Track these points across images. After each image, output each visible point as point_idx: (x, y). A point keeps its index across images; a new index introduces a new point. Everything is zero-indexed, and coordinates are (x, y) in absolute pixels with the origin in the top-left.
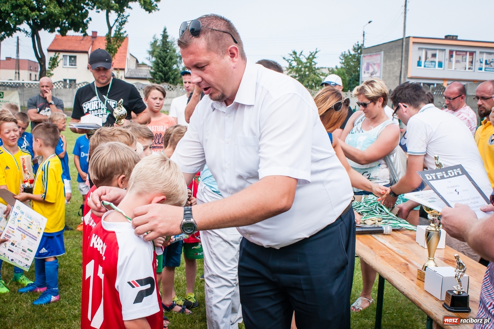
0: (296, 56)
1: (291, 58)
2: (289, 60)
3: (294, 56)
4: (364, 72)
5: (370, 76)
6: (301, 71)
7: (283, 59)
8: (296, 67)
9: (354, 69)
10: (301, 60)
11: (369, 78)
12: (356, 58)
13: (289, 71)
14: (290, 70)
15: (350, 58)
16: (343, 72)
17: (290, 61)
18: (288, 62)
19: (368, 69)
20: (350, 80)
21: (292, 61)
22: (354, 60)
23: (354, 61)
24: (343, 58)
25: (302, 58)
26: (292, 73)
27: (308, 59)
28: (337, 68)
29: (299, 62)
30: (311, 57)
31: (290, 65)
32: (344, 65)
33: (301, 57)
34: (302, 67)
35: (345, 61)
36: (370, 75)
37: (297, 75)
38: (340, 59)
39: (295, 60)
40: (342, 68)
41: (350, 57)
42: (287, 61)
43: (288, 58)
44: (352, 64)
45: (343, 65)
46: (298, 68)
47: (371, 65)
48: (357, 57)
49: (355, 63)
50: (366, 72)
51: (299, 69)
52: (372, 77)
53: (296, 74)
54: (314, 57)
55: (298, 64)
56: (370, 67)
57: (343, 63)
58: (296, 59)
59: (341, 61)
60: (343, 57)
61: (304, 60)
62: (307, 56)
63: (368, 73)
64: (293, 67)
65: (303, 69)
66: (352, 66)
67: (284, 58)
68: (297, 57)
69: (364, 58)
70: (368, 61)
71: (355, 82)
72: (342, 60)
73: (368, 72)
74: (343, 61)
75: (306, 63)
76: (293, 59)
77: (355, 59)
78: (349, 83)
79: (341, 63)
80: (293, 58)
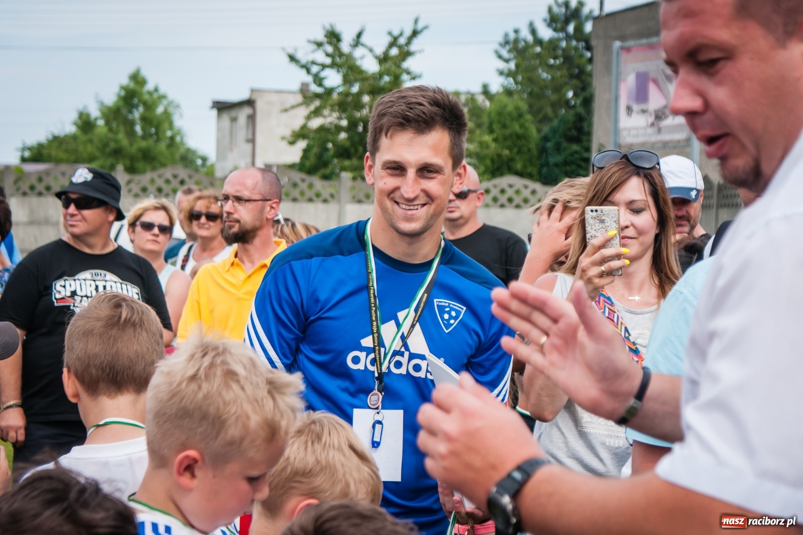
0: (337, 49)
1: (321, 57)
2: (313, 63)
3: (330, 49)
4: (629, 109)
5: (652, 125)
6: (359, 106)
7: (287, 59)
8: (341, 89)
9: (554, 97)
10: (359, 63)
11: (650, 130)
12: (560, 52)
13: (312, 107)
14: (317, 103)
15: (538, 55)
16: (517, 108)
17: (315, 69)
18: (308, 71)
19: (641, 95)
20: (546, 139)
21: (324, 66)
22: (552, 61)
23: (551, 67)
24: (512, 56)
25: (362, 58)
26: (326, 112)
27: (384, 59)
28: (486, 92)
29: (351, 71)
30: (394, 51)
31: (319, 81)
32: (516, 83)
33: (358, 52)
34: (360, 94)
35: (517, 66)
36: (651, 119)
37: (344, 123)
38: (500, 57)
39: (333, 65)
40: (508, 92)
41: (538, 49)
42: (304, 71)
43: (311, 57)
44: (545, 75)
45: (511, 80)
46: (347, 94)
47: (655, 82)
48: (564, 50)
49: (559, 74)
50: (636, 107)
51: (350, 99)
52: (659, 131)
53: (340, 118)
54: (405, 54)
55: (347, 81)
56: (652, 90)
57: (510, 74)
58: (338, 60)
59: (502, 65)
60: (510, 51)
61: (370, 66)
62: (380, 50)
63: (644, 111)
64: (329, 92)
65: (366, 99)
66: (544, 86)
67: (292, 58)
68: (341, 55)
69: (624, 56)
70: (642, 67)
71: (565, 144)
72: (507, 61)
73: (643, 107)
74: (512, 65)
75: (381, 75)
76: (328, 61)
77: (555, 58)
78: (543, 150)
79: (501, 73)
80: (328, 55)
